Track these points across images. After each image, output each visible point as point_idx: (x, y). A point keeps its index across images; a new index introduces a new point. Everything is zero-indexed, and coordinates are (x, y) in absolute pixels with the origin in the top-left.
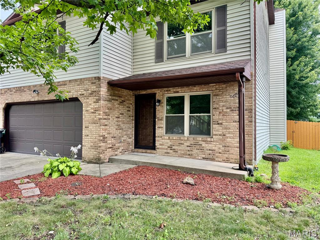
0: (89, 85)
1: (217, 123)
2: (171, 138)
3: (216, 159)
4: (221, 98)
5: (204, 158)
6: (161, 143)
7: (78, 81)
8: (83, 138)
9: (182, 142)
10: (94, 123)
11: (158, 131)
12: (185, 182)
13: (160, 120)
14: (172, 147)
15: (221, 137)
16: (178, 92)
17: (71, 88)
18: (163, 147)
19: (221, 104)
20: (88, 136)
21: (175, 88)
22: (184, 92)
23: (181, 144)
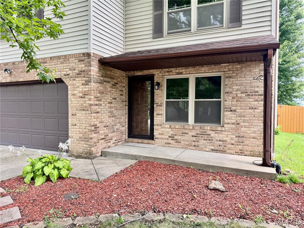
0: (75, 63)
1: (229, 110)
2: (172, 126)
3: (227, 151)
4: (235, 81)
5: (213, 150)
6: (160, 132)
7: (62, 58)
8: (69, 127)
9: (186, 131)
10: (84, 110)
11: (157, 119)
12: (212, 188)
13: (160, 106)
14: (173, 137)
15: (234, 126)
16: (181, 73)
17: (53, 66)
18: (163, 136)
19: (235, 87)
20: (75, 125)
21: (178, 68)
22: (189, 73)
23: (185, 133)
